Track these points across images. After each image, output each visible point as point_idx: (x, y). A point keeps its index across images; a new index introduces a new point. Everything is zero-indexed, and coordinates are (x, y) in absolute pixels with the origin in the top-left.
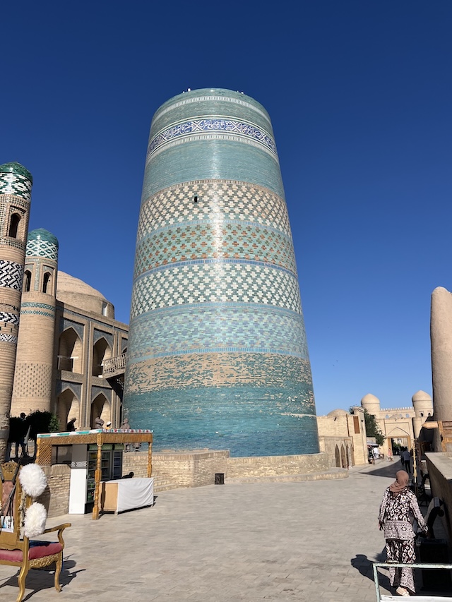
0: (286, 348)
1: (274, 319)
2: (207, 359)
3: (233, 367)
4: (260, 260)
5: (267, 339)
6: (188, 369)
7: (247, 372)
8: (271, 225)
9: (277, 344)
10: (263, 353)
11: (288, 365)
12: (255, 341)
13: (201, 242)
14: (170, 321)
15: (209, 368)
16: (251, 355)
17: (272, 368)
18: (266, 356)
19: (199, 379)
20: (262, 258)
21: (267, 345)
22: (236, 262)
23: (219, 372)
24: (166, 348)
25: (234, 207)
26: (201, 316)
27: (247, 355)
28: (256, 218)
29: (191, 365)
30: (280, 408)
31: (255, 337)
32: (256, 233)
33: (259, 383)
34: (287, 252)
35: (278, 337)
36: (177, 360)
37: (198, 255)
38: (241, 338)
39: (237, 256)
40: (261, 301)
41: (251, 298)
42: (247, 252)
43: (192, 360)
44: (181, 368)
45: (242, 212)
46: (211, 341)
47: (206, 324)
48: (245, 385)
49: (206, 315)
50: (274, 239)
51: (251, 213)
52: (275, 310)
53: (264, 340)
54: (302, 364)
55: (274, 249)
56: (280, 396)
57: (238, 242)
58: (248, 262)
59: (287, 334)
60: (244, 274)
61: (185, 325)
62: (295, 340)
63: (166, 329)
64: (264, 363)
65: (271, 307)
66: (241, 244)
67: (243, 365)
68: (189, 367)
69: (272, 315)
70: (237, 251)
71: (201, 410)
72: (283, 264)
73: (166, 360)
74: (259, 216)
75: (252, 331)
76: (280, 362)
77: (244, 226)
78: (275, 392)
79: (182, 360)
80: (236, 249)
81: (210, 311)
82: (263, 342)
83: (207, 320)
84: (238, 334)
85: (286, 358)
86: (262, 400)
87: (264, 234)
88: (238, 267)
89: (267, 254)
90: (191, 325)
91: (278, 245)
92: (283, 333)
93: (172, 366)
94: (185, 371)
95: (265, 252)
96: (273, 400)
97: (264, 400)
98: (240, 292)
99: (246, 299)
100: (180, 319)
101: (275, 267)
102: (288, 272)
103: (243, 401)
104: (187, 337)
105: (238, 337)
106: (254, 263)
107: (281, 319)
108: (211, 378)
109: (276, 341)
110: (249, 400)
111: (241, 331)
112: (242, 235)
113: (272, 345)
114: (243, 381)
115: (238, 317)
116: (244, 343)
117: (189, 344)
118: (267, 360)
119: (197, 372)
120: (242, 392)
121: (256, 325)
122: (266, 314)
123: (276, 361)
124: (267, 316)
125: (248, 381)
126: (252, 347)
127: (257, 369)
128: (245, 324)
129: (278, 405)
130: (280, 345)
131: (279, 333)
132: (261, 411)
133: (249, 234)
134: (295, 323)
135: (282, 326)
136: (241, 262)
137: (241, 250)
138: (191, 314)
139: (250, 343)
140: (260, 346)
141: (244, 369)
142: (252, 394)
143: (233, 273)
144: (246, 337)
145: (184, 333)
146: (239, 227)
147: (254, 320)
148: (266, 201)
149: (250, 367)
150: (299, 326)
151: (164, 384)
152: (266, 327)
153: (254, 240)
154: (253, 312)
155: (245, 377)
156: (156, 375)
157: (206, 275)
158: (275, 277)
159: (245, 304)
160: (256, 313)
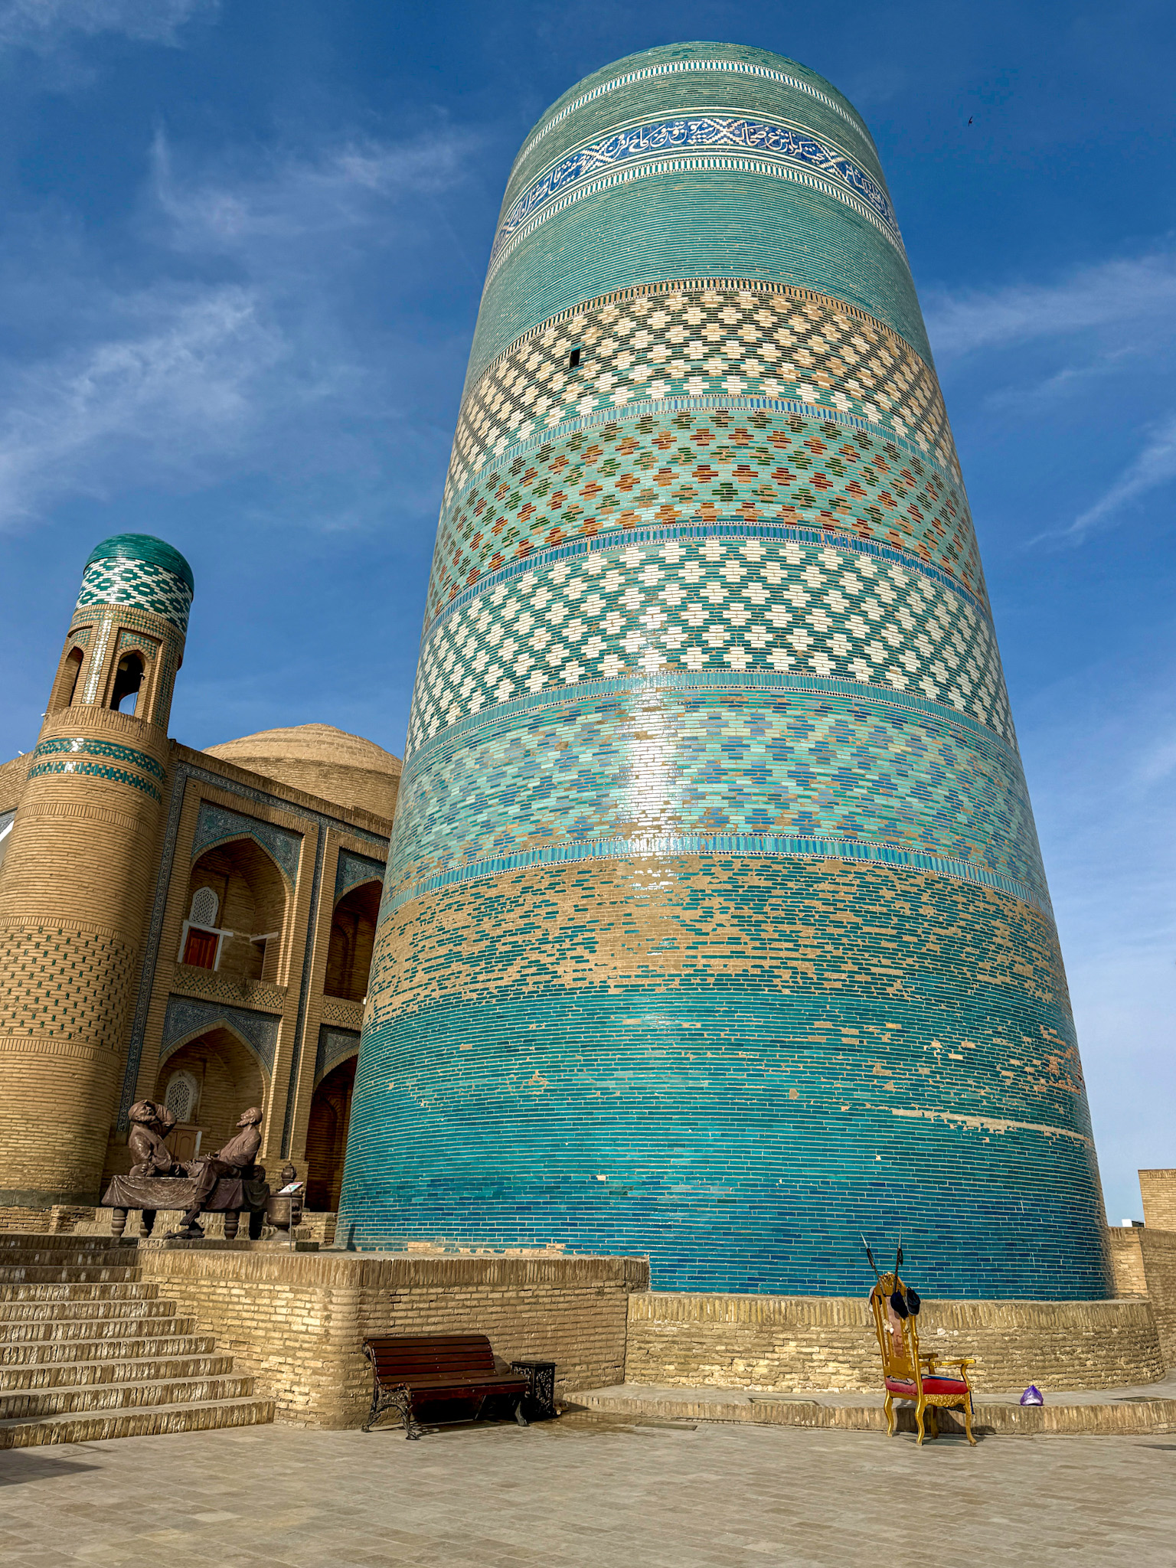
0: (919, 845)
1: (862, 732)
2: (579, 884)
3: (678, 911)
4: (803, 523)
5: (829, 806)
6: (511, 926)
7: (735, 931)
8: (856, 410)
9: (872, 824)
10: (807, 858)
11: (928, 911)
12: (772, 811)
13: (581, 486)
14: (470, 763)
15: (582, 919)
16: (756, 865)
17: (847, 917)
18: (822, 868)
19: (544, 959)
20: (810, 515)
21: (826, 827)
22: (705, 532)
23: (618, 932)
24: (451, 856)
25: (706, 357)
26: (566, 733)
27: (737, 865)
28: (791, 387)
29: (519, 911)
30: (890, 1086)
31: (774, 798)
32: (788, 435)
33: (787, 975)
34: (928, 506)
35: (879, 800)
36: (477, 896)
37: (569, 529)
38: (717, 802)
39: (708, 512)
40: (802, 663)
41: (759, 656)
42: (748, 497)
43: (525, 890)
44: (487, 925)
45: (735, 369)
46: (595, 819)
47: (583, 758)
48: (722, 981)
49: (584, 726)
50: (867, 456)
51: (772, 371)
52: (865, 700)
53: (815, 808)
54: (999, 914)
55: (864, 486)
56: (886, 1033)
57: (713, 468)
58: (753, 533)
59: (920, 791)
60: (733, 572)
61: (511, 770)
62: (962, 818)
63: (455, 791)
64: (813, 896)
65: (846, 688)
66: (725, 472)
67: (716, 902)
68: (513, 919)
69: (851, 718)
70: (708, 497)
71: (545, 1082)
72: (910, 543)
73: (447, 901)
74: (805, 379)
75: (758, 774)
76: (888, 895)
77: (740, 415)
78: (861, 1015)
79: (492, 893)
80: (705, 491)
81: (598, 709)
82: (805, 815)
83: (587, 741)
84: (702, 788)
85: (920, 881)
86: (802, 1047)
87: (821, 437)
88: (713, 549)
89: (835, 503)
90: (530, 767)
91: (884, 479)
92: (904, 787)
93: (461, 918)
94: (499, 932)
95: (822, 497)
96: (852, 1049)
97: (808, 1046)
98: (716, 636)
99: (738, 658)
100: (497, 750)
101: (870, 550)
102: (930, 573)
103: (715, 1046)
104: (514, 810)
105: (702, 796)
106: (775, 533)
107: (891, 731)
108: (587, 955)
109: (870, 814)
110: (739, 1045)
111: (716, 773)
112: (733, 442)
113: (850, 827)
114: (717, 966)
115: (703, 724)
116: (726, 820)
117: (520, 832)
118: (825, 886)
119: (539, 933)
120: (710, 1011)
121: (780, 750)
122: (824, 710)
123: (868, 891)
124: (830, 719)
125: (735, 966)
126: (758, 832)
127: (777, 921)
128: (734, 747)
129: (878, 1069)
130: (890, 828)
131: (884, 784)
132: (793, 1094)
133: (760, 437)
134: (962, 755)
135: (899, 759)
136: (722, 531)
137: (727, 492)
138: (533, 728)
139: (748, 820)
140: (794, 830)
141: (719, 917)
142: (755, 1022)
143: (692, 573)
144: (736, 798)
145: (507, 799)
146: (721, 419)
147: (770, 734)
148: (833, 336)
149: (746, 911)
150: (986, 768)
151: (434, 985)
152: (824, 761)
153: (781, 455)
154: (766, 705)
155: (726, 950)
156: (415, 958)
157: (592, 589)
158: (869, 585)
159: (736, 676)
160: (780, 708)
